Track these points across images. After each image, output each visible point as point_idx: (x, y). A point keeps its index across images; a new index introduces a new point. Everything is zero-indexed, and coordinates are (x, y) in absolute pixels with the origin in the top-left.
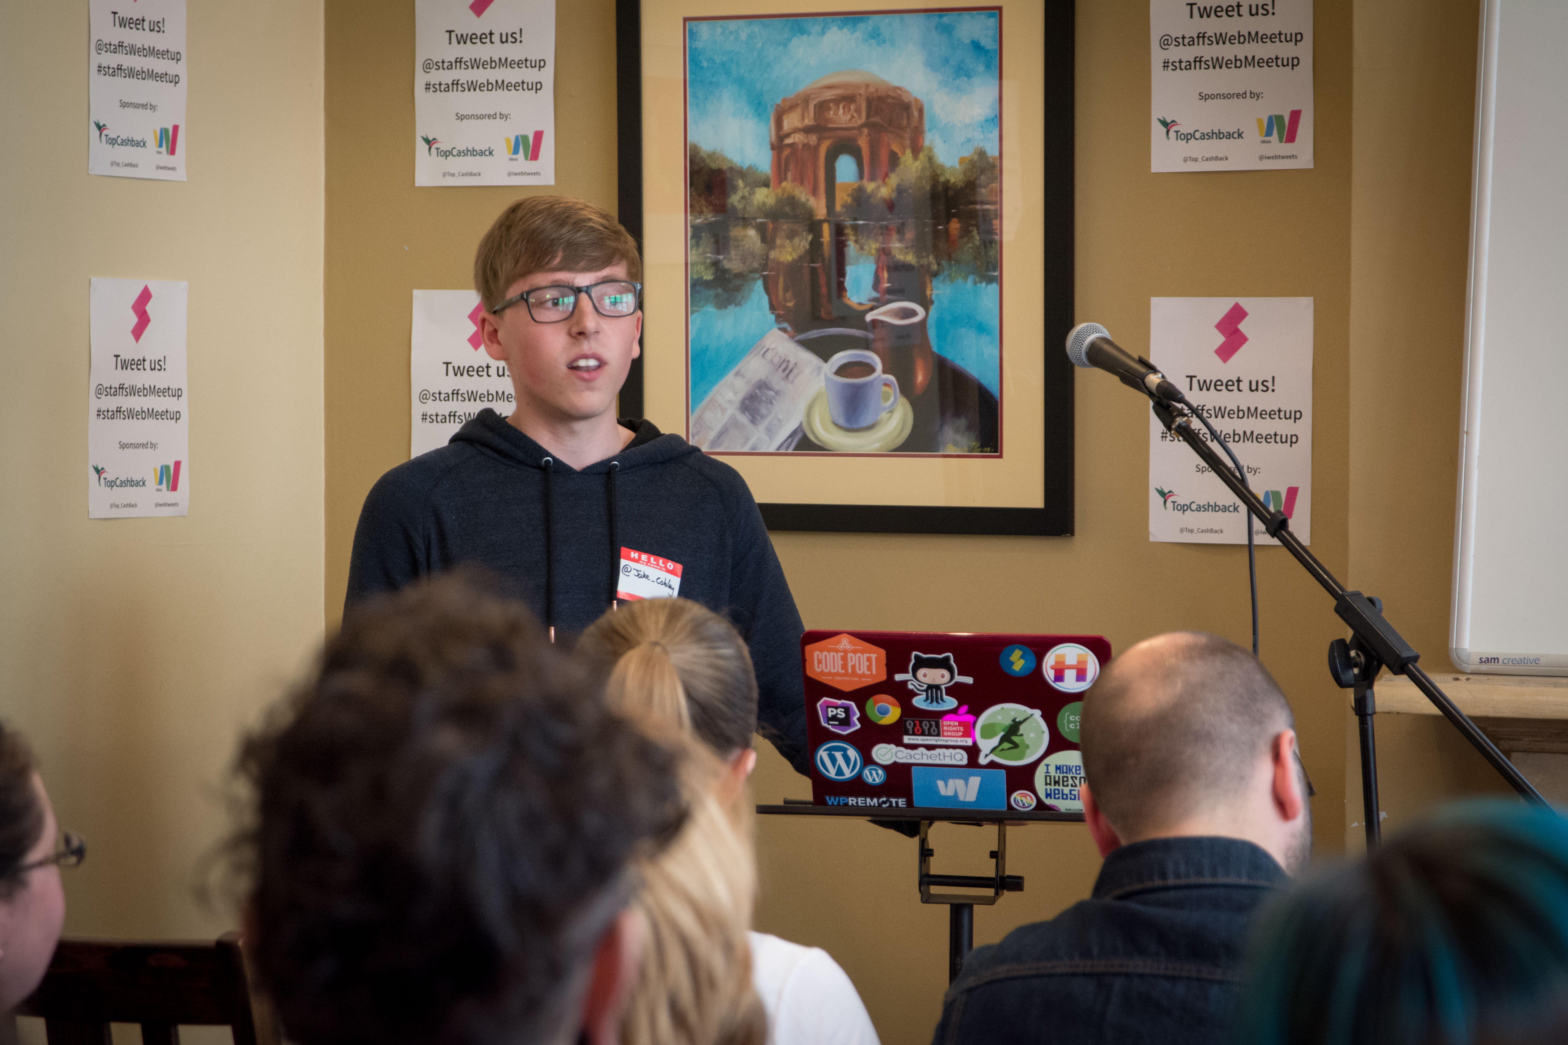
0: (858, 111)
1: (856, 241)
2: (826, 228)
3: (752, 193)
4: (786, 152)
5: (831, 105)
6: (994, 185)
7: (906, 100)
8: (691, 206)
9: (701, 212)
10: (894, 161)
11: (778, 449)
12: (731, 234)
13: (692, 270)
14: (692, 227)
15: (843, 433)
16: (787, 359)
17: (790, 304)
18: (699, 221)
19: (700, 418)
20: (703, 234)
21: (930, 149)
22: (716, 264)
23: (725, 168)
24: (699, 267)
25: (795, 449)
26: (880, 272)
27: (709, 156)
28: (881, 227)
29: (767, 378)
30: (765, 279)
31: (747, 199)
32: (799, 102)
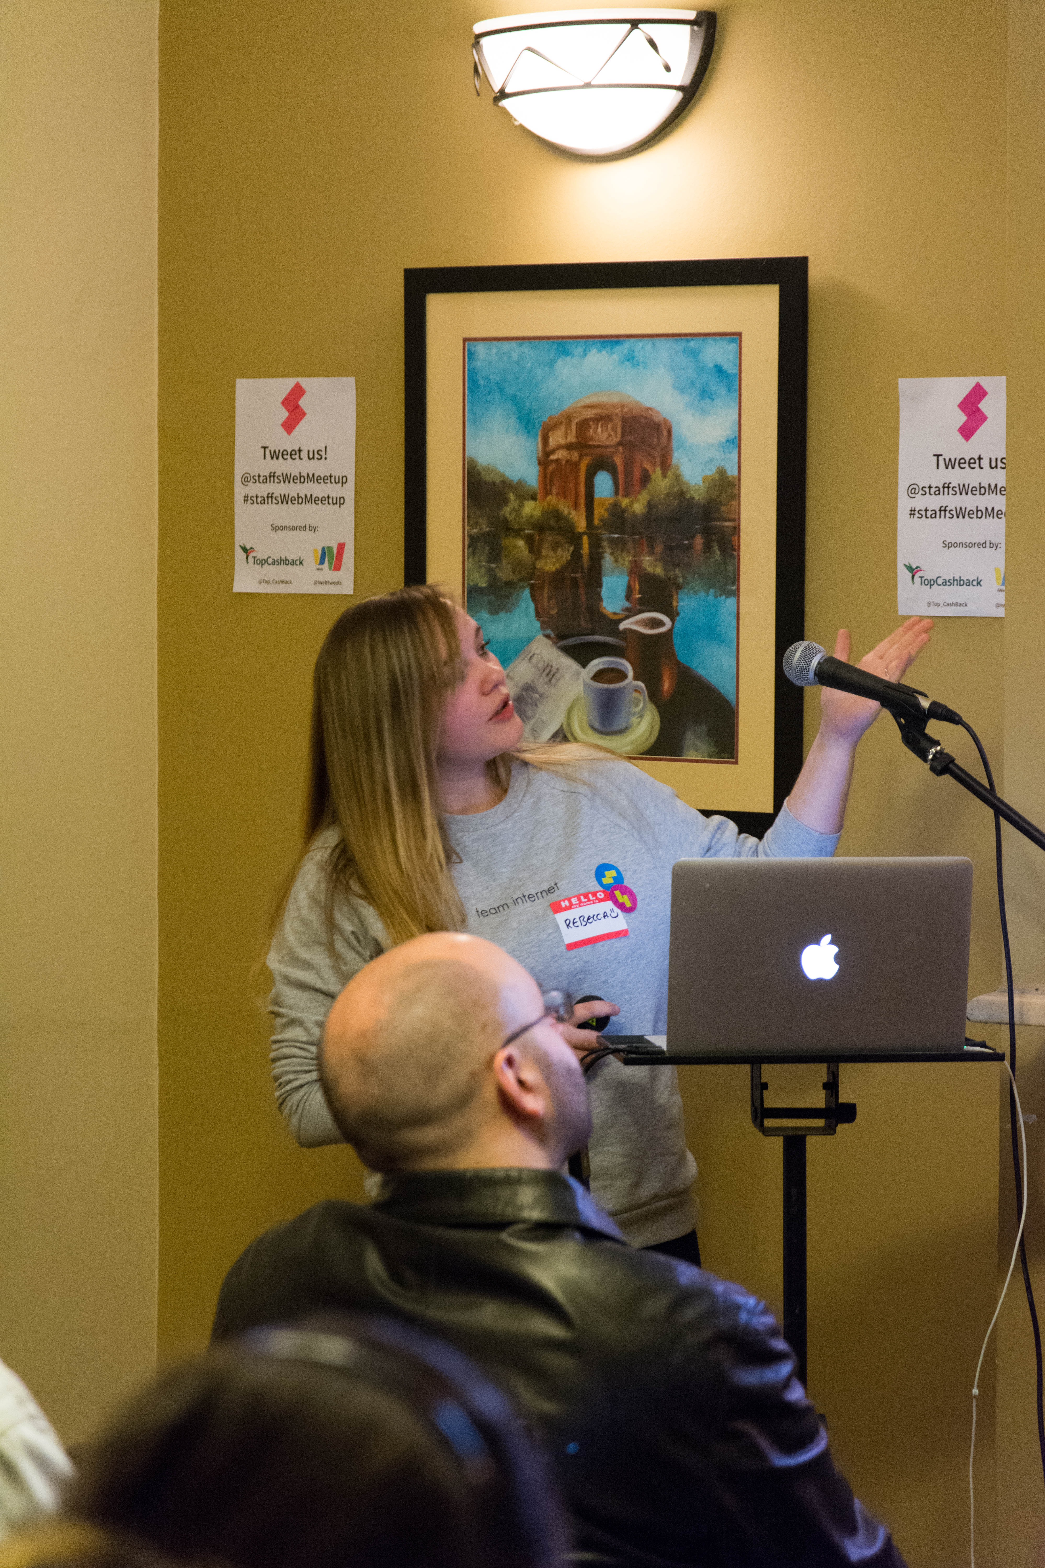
0: (614, 429)
1: (612, 554)
2: (585, 539)
3: (521, 506)
4: (552, 467)
5: (591, 423)
6: (733, 503)
7: (657, 420)
8: (469, 517)
9: (477, 524)
10: (646, 479)
12: (503, 544)
13: (468, 577)
14: (469, 536)
15: (597, 735)
16: (550, 664)
17: (554, 612)
18: (475, 531)
20: (479, 544)
21: (678, 467)
22: (490, 572)
23: (498, 481)
24: (474, 575)
26: (632, 583)
27: (484, 469)
28: (634, 541)
29: (533, 681)
30: (533, 588)
31: (517, 511)
32: (563, 420)
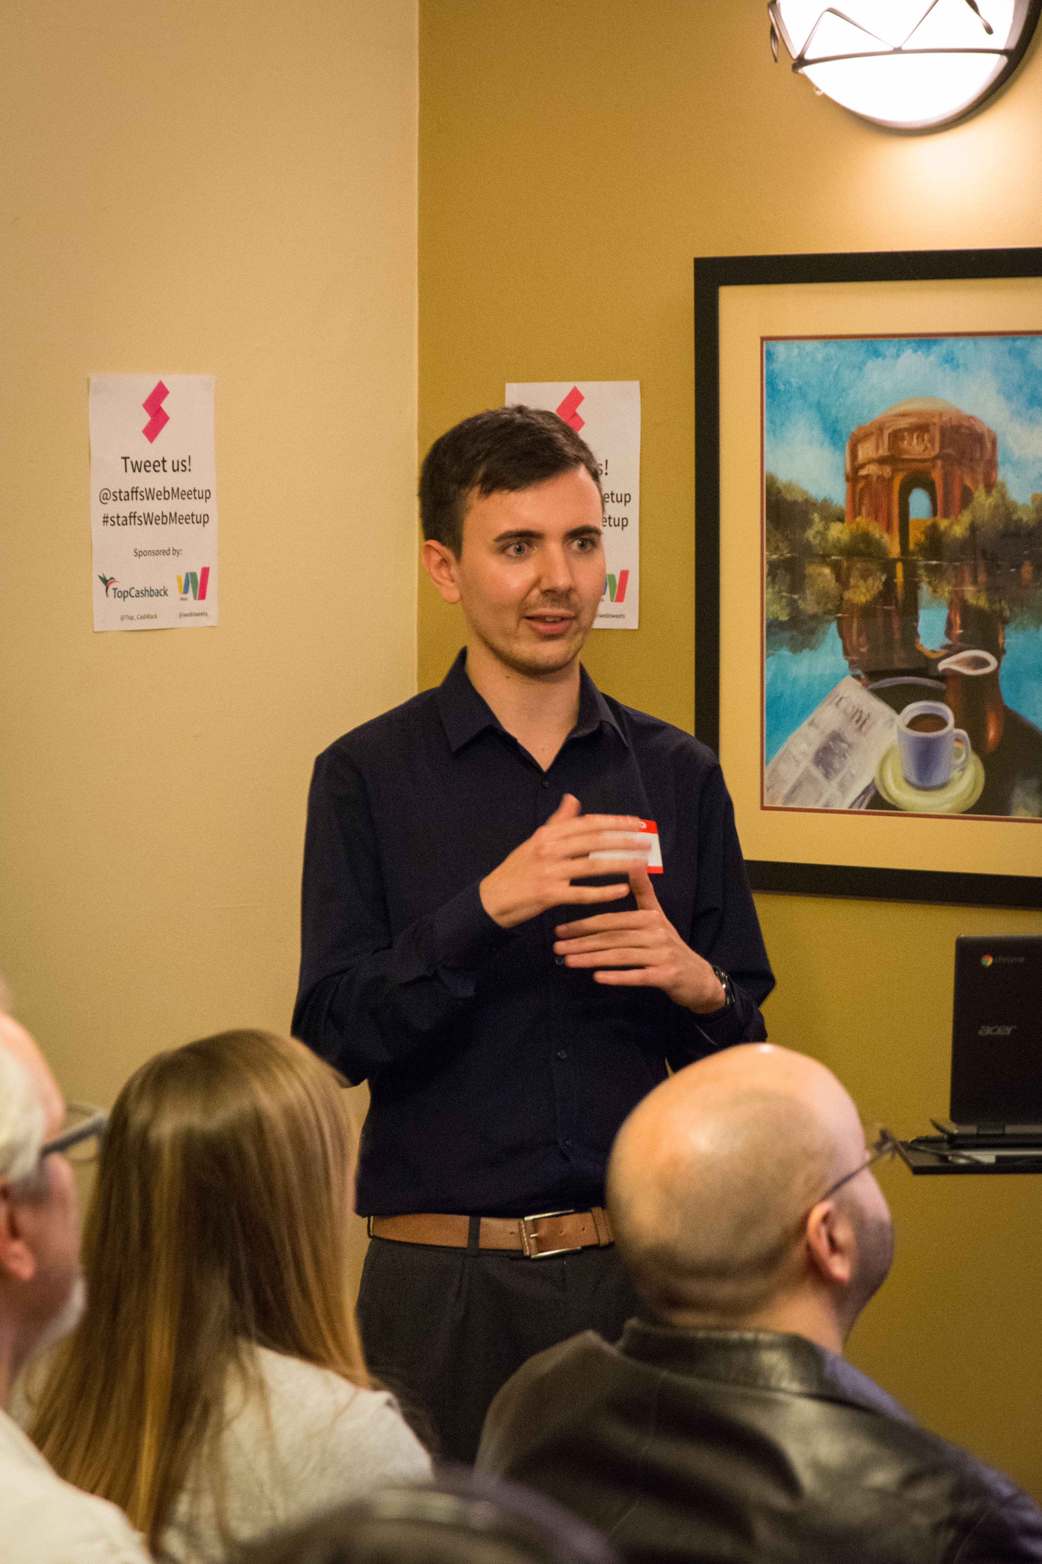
0: (932, 441)
1: (929, 583)
2: (899, 567)
3: (827, 528)
4: (861, 485)
5: (906, 434)
7: (979, 431)
8: (768, 540)
9: (777, 549)
10: (967, 498)
11: (851, 807)
12: (806, 572)
13: (768, 610)
14: (767, 563)
15: (915, 791)
16: (860, 710)
17: (863, 650)
18: (774, 557)
19: (774, 770)
20: (779, 572)
21: (1003, 485)
22: (792, 604)
23: (800, 500)
24: (774, 607)
25: (868, 808)
26: (953, 616)
27: (785, 487)
28: (955, 567)
29: (840, 729)
30: (839, 621)
31: (823, 534)
32: (874, 430)
